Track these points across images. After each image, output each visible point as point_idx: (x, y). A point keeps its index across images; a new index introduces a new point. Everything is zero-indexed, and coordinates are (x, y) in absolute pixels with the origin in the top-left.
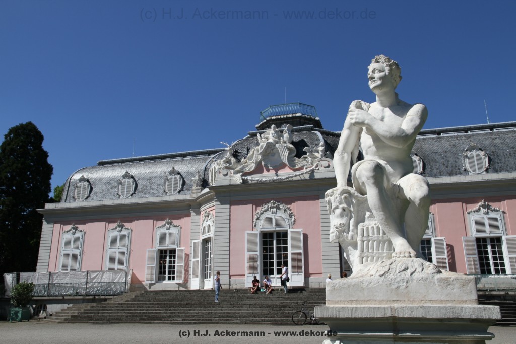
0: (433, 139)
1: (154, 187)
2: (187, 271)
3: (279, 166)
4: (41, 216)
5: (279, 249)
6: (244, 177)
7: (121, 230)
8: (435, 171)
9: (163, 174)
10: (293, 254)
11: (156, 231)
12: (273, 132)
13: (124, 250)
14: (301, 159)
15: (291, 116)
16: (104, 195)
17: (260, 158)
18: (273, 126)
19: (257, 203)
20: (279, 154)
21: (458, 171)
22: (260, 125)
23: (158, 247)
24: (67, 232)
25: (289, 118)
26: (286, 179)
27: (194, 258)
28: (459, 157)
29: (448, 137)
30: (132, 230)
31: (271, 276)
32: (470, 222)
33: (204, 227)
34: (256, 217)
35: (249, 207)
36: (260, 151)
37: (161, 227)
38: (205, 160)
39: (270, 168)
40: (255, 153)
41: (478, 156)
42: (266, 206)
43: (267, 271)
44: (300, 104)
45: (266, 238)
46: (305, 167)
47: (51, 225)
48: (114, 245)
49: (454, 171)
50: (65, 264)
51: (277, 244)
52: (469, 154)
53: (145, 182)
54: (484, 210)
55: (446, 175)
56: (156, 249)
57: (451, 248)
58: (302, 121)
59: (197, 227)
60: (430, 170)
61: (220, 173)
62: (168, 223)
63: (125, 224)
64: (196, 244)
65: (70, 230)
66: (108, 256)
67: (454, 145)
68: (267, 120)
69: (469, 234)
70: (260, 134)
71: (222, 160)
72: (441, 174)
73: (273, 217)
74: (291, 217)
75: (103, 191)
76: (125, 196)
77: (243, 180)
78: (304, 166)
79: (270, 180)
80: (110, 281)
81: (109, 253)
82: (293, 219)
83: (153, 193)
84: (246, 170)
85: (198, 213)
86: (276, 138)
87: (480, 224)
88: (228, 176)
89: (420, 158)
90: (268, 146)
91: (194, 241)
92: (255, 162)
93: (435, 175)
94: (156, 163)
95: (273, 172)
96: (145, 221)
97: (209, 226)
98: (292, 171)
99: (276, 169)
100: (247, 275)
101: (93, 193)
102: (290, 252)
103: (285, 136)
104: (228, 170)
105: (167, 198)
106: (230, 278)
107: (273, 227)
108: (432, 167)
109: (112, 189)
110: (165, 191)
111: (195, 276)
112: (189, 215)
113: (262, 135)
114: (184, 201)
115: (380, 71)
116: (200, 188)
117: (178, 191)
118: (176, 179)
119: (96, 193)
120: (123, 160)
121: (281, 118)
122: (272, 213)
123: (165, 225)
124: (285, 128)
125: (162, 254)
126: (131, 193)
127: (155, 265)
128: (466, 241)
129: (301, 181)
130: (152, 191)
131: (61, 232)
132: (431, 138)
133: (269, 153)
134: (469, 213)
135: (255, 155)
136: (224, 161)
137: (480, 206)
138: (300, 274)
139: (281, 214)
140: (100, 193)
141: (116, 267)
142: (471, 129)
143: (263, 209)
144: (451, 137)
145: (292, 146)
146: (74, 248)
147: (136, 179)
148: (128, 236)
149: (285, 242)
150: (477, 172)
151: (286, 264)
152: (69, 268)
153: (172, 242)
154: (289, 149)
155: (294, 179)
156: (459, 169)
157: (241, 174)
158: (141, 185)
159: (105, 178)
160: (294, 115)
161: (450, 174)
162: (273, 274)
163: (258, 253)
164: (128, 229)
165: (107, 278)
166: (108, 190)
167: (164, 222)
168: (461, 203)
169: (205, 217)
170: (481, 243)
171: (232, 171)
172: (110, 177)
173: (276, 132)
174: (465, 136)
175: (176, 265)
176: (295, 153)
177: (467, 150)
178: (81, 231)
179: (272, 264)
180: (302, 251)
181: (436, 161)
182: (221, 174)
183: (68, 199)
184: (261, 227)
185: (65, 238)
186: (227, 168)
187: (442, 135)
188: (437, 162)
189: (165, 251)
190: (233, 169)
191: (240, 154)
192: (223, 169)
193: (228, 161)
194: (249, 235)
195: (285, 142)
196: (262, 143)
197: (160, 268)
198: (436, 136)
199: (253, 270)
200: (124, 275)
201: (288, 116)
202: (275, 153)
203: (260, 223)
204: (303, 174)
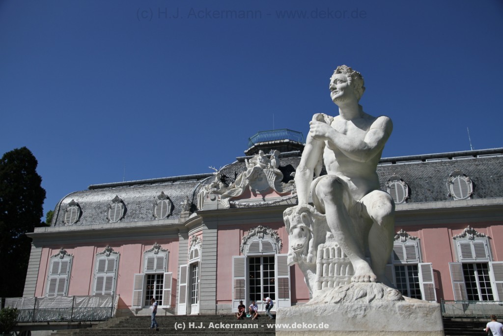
0: (418, 164)
1: (143, 211)
2: (174, 296)
3: (266, 191)
4: (31, 240)
5: (265, 274)
6: (231, 202)
7: (110, 254)
8: (421, 197)
9: (152, 199)
10: (279, 279)
11: (144, 256)
12: (260, 157)
13: (112, 275)
14: (288, 184)
15: (278, 142)
16: (94, 219)
17: (248, 182)
18: (260, 152)
19: (245, 228)
20: (266, 179)
21: (443, 196)
22: (249, 151)
23: (145, 271)
24: (55, 256)
25: (277, 143)
26: (274, 203)
27: (181, 283)
28: (444, 183)
29: (433, 163)
30: (120, 255)
31: (258, 301)
32: (456, 248)
33: (192, 252)
34: (243, 241)
35: (237, 231)
36: (247, 176)
37: (149, 251)
38: (194, 184)
39: (257, 192)
40: (243, 178)
41: (462, 182)
42: (253, 231)
43: (254, 297)
44: (288, 130)
45: (253, 263)
47: (40, 249)
48: (101, 269)
49: (439, 197)
50: (52, 289)
51: (264, 269)
52: (453, 179)
53: (134, 206)
54: (470, 235)
55: (431, 201)
56: (144, 274)
57: (437, 274)
58: (290, 146)
59: (185, 252)
60: (415, 195)
61: (208, 197)
62: (156, 247)
63: (113, 248)
64: (184, 269)
65: (58, 254)
66: (96, 281)
67: (438, 171)
68: (255, 146)
69: (456, 260)
70: (248, 159)
71: (210, 185)
72: (426, 200)
73: (260, 242)
74: (278, 242)
75: (93, 215)
76: (114, 219)
77: (230, 204)
78: (291, 191)
79: (257, 205)
80: (97, 306)
81: (96, 277)
82: (280, 244)
83: (142, 217)
84: (234, 195)
85: (186, 237)
86: (263, 163)
87: (466, 249)
88: (216, 201)
89: (406, 183)
90: (256, 171)
91: (181, 266)
92: (242, 186)
93: (421, 201)
94: (146, 187)
95: (260, 197)
96: (133, 245)
97: (196, 251)
98: (279, 196)
99: (264, 194)
100: (233, 300)
101: (82, 217)
102: (276, 277)
103: (272, 161)
104: (216, 195)
105: (155, 223)
106: (217, 303)
107: (260, 252)
108: (418, 192)
109: (101, 213)
110: (153, 216)
111: (182, 301)
112: (177, 240)
113: (250, 161)
114: (173, 225)
115: (342, 81)
116: (188, 212)
117: (167, 215)
118: (165, 203)
119: (85, 217)
120: (114, 184)
121: (269, 144)
122: (259, 238)
123: (153, 249)
124: (273, 153)
125: (150, 278)
126: (120, 217)
127: (142, 290)
128: (453, 266)
130: (141, 216)
131: (50, 256)
132: (416, 164)
133: (256, 178)
134: (455, 239)
135: (242, 180)
136: (212, 186)
137: (466, 232)
138: (286, 299)
139: (268, 239)
140: (90, 217)
141: (103, 292)
142: (455, 155)
143: (250, 234)
144: (436, 163)
145: (279, 171)
146: (61, 272)
147: (126, 203)
148: (117, 261)
149: (272, 267)
150: (462, 198)
151: (273, 289)
152: (56, 293)
153: (160, 266)
154: (276, 174)
155: (281, 203)
156: (444, 195)
157: (229, 198)
158: (131, 209)
159: (95, 203)
160: (282, 141)
161: (436, 199)
162: (260, 300)
163: (245, 278)
164: (116, 253)
165: (93, 303)
166: (98, 214)
167: (152, 247)
168: (446, 229)
169: (193, 241)
170: (468, 269)
171: (220, 196)
172: (99, 202)
173: (263, 157)
174: (449, 162)
175: (164, 289)
176: (282, 178)
177: (451, 176)
178: (69, 255)
179: (259, 289)
180: (288, 276)
181: (421, 187)
182: (209, 199)
183: (57, 223)
184: (248, 252)
185: (53, 262)
186: (214, 192)
187: (427, 161)
188: (423, 187)
189: (153, 276)
190: (221, 194)
191: (228, 179)
192: (211, 193)
193: (216, 186)
194: (236, 260)
195: (272, 167)
196: (250, 168)
197: (148, 293)
198: (421, 162)
199: (239, 296)
200: (110, 300)
201: (276, 142)
202: (262, 178)
203: (247, 247)
204: (289, 199)
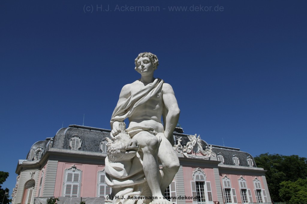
5: (201, 190)
6: (188, 155)
10: (208, 193)
12: (195, 137)
14: (205, 151)
16: (91, 149)
24: (69, 169)
28: (232, 159)
34: (193, 174)
39: (194, 152)
40: (190, 145)
41: (237, 159)
42: (196, 170)
46: (207, 155)
48: (102, 181)
65: (71, 168)
66: (99, 188)
67: (230, 154)
69: (240, 188)
73: (199, 175)
76: (105, 151)
81: (99, 186)
82: (206, 177)
84: (188, 152)
87: (241, 184)
88: (180, 153)
89: (223, 156)
100: (193, 201)
101: (83, 146)
106: (186, 203)
107: (200, 180)
109: (96, 145)
113: (190, 137)
119: (85, 147)
128: (239, 190)
129: (206, 160)
131: (64, 170)
134: (238, 180)
139: (202, 174)
140: (88, 147)
141: (105, 195)
146: (74, 181)
149: (203, 187)
150: (237, 165)
151: (204, 197)
152: (71, 195)
156: (233, 163)
159: (90, 138)
162: (200, 201)
163: (196, 191)
172: (93, 138)
174: (231, 151)
177: (234, 156)
178: (79, 170)
180: (211, 191)
182: (177, 152)
183: (65, 147)
184: (195, 179)
185: (67, 173)
186: (180, 149)
188: (227, 159)
192: (178, 149)
193: (180, 146)
194: (192, 182)
